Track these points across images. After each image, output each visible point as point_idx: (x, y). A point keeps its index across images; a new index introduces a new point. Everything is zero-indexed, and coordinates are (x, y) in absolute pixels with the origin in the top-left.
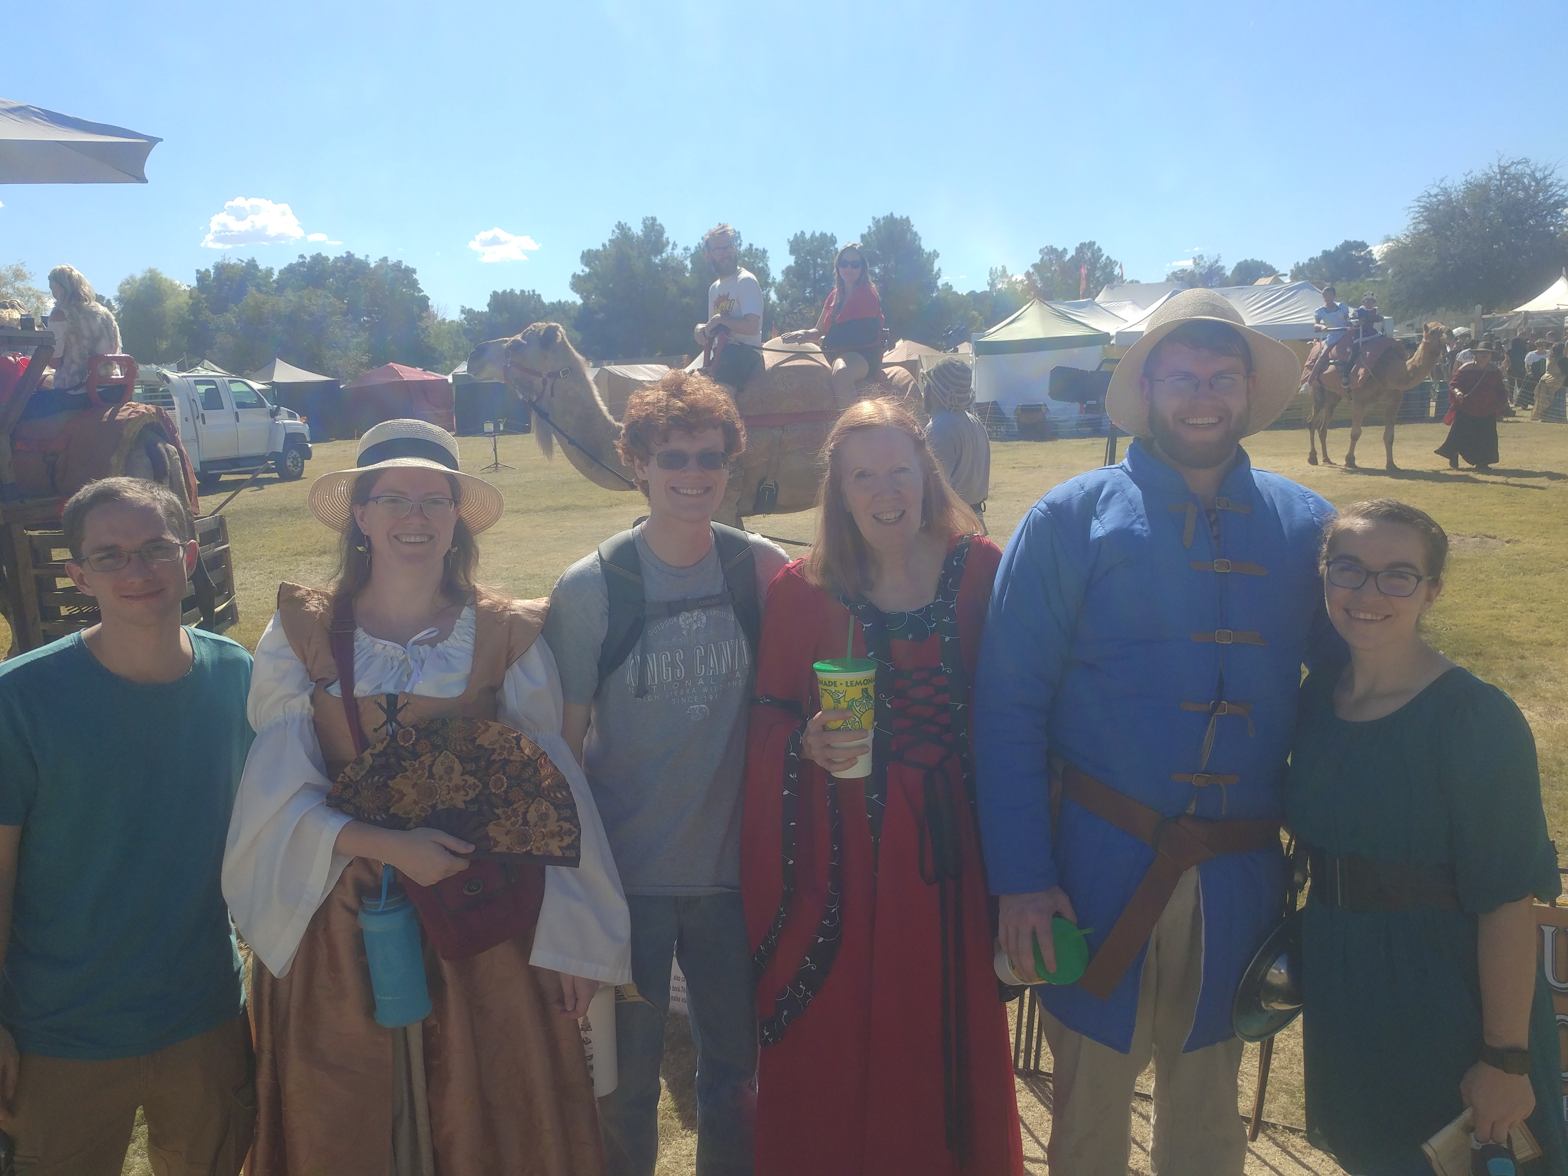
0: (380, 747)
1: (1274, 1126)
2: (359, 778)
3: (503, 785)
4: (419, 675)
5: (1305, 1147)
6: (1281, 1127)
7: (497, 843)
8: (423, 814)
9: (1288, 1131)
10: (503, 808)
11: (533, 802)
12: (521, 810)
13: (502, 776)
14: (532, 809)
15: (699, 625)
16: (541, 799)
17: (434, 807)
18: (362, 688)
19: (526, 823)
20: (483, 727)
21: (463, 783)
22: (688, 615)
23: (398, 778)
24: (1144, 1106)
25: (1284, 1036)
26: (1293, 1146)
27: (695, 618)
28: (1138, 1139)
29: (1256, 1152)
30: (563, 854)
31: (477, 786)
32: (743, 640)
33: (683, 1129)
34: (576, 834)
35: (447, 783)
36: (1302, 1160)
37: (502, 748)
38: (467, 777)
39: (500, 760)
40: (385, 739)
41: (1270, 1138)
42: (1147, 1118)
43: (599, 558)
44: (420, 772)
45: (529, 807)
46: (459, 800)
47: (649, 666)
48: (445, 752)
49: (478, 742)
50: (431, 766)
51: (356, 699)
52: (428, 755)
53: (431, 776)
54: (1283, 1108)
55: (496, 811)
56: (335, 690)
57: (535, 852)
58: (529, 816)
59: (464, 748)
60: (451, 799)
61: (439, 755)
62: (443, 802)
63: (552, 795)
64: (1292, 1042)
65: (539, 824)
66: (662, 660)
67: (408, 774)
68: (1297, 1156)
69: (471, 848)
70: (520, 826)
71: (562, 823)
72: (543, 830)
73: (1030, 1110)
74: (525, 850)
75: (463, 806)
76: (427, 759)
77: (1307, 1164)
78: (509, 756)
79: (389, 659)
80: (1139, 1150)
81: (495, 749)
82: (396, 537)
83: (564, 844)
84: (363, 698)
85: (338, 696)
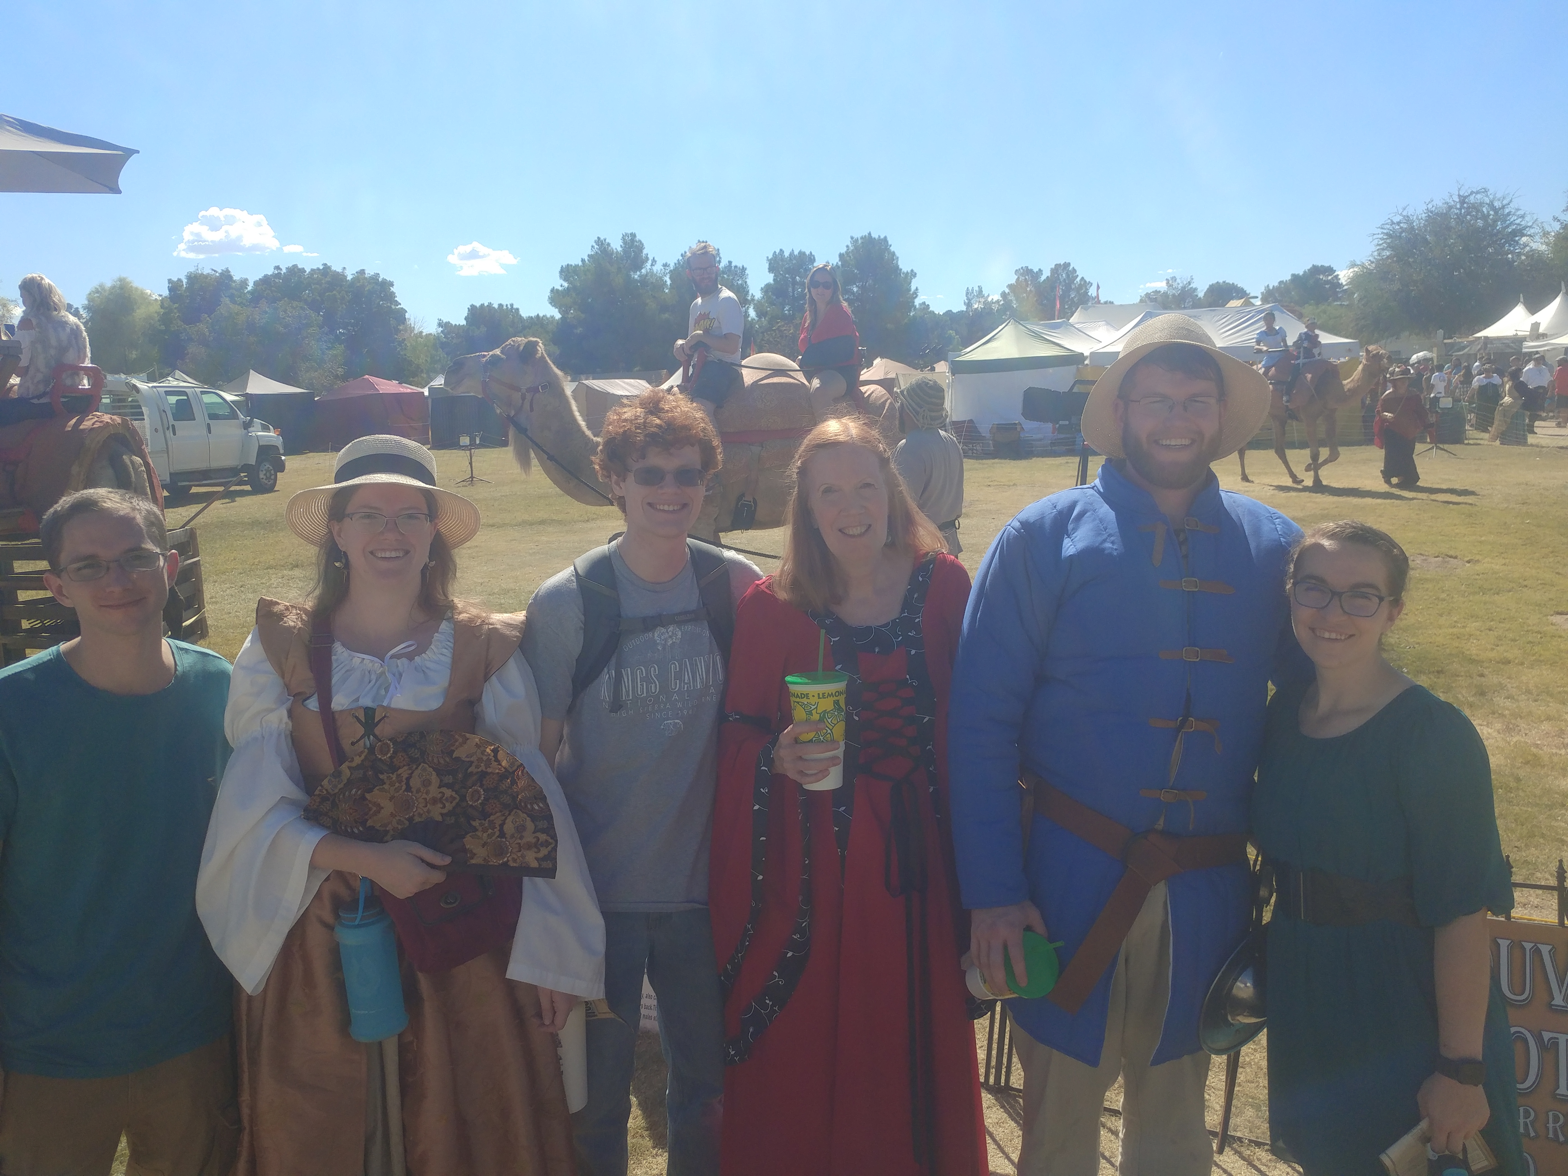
0: (358, 760)
1: (1240, 1139)
2: (336, 791)
3: (480, 797)
4: (396, 688)
5: (1270, 1160)
6: (1246, 1141)
7: (474, 855)
8: (400, 827)
9: (1253, 1144)
10: (480, 820)
11: (509, 814)
12: (498, 822)
13: (479, 789)
14: (509, 820)
15: (674, 641)
16: (518, 811)
17: (410, 820)
18: (340, 702)
19: (502, 834)
20: (461, 740)
21: (440, 795)
22: (663, 630)
23: (376, 791)
24: (1114, 1121)
25: (1250, 1050)
26: (1259, 1160)
27: (670, 633)
28: (1107, 1154)
29: (1223, 1166)
30: (540, 865)
31: (455, 798)
32: (717, 655)
33: (654, 1148)
34: (553, 846)
35: (425, 796)
36: (1267, 1173)
37: (480, 760)
38: (444, 790)
39: (478, 772)
40: (362, 752)
41: (1237, 1152)
42: (1115, 1133)
43: (574, 573)
44: (397, 785)
45: (506, 819)
46: (436, 812)
47: (624, 682)
48: (422, 764)
49: (455, 754)
50: (408, 779)
51: (333, 713)
52: (406, 768)
53: (409, 788)
54: (1249, 1121)
55: (474, 823)
56: (313, 704)
57: (512, 864)
58: (506, 828)
59: (442, 761)
60: (429, 812)
61: (417, 768)
62: (420, 815)
63: (529, 806)
64: (1258, 1055)
65: (516, 836)
66: (637, 676)
67: (386, 787)
68: (1262, 1169)
69: (448, 860)
70: (496, 838)
71: (539, 834)
72: (520, 841)
73: (1000, 1126)
74: (501, 861)
75: (440, 819)
76: (404, 772)
78: (486, 769)
79: (367, 672)
80: (1108, 1166)
81: (472, 762)
82: (372, 553)
83: (541, 855)
84: (341, 711)
85: (315, 710)
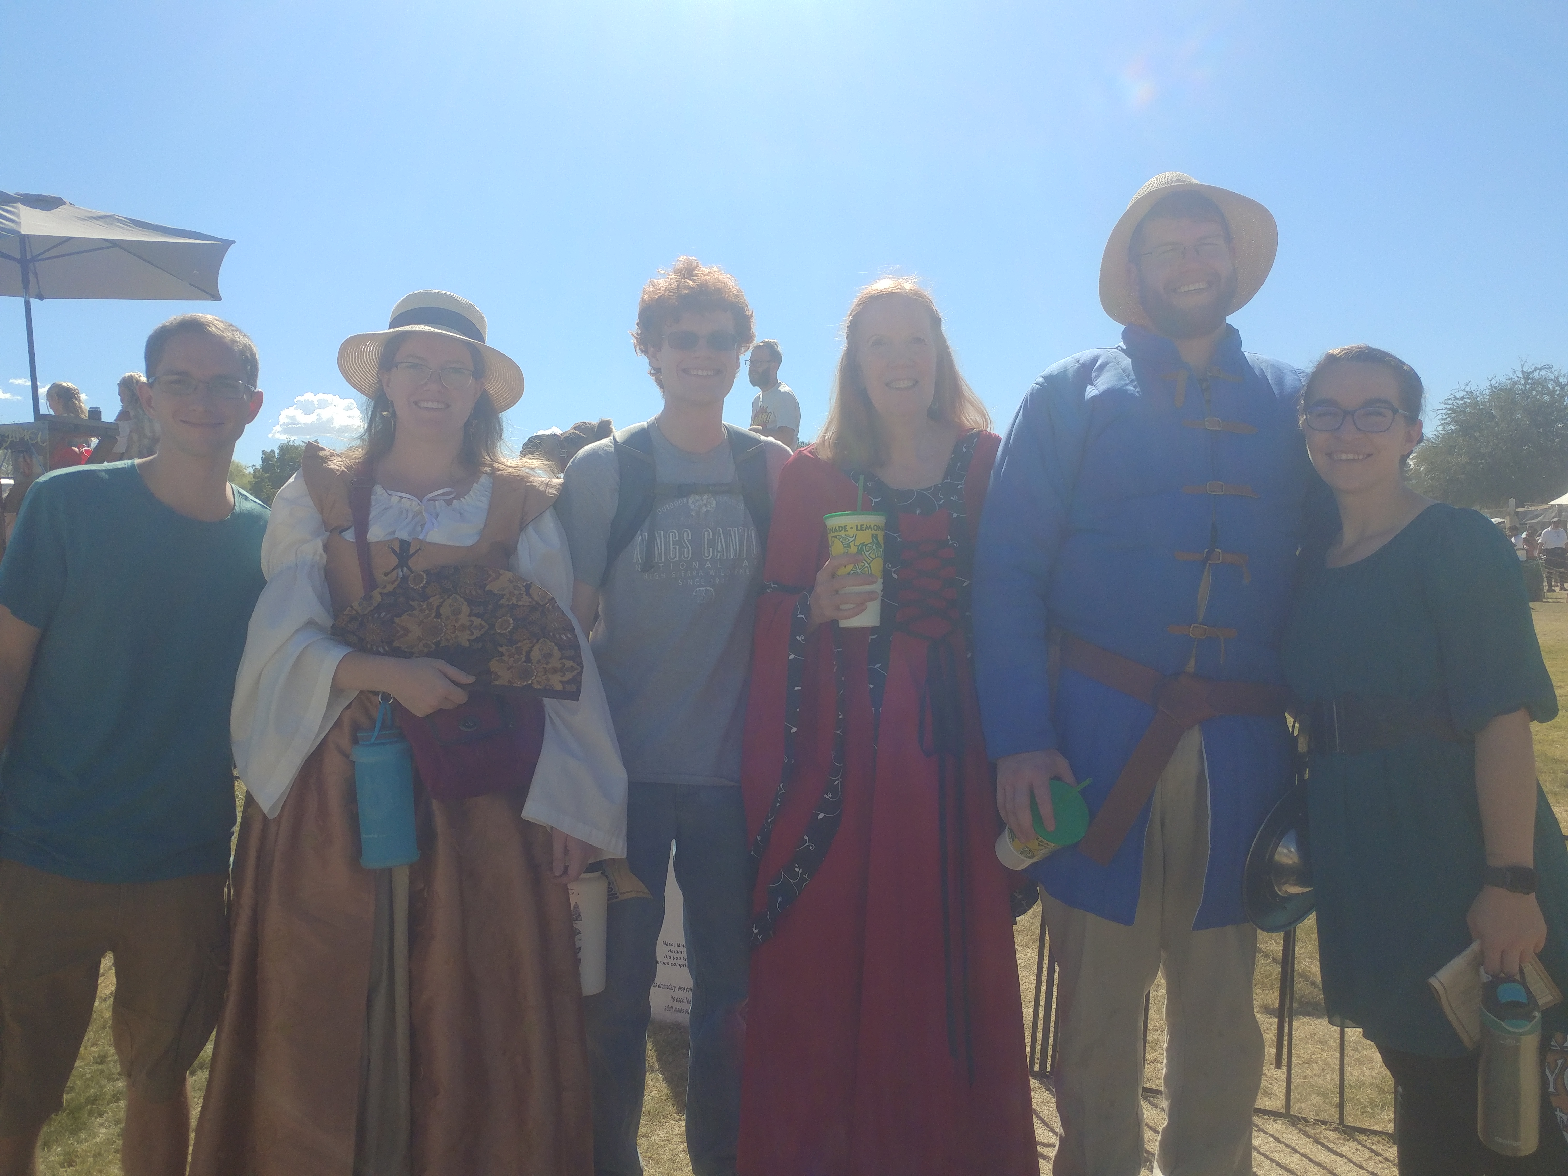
3: (509, 626)
4: (433, 524)
6: (1312, 1120)
9: (1319, 1123)
11: (537, 642)
14: (536, 648)
15: (708, 509)
16: (546, 640)
18: (376, 533)
20: (494, 575)
21: (468, 623)
22: (697, 497)
26: (1325, 1138)
27: (705, 502)
31: (483, 627)
32: (751, 529)
34: (579, 671)
36: (1335, 1149)
38: (473, 618)
39: (508, 605)
40: (395, 581)
41: (1300, 1130)
43: (613, 441)
44: (427, 612)
46: (464, 639)
47: (657, 544)
49: (487, 588)
51: (369, 544)
53: (438, 616)
54: (1315, 1106)
55: (500, 649)
56: (349, 536)
58: (533, 654)
61: (448, 598)
63: (557, 636)
64: (1325, 1054)
65: (542, 661)
66: (670, 538)
67: (416, 613)
68: (1330, 1146)
69: (471, 679)
70: (522, 663)
71: (565, 661)
73: (1043, 1104)
75: (467, 644)
76: (435, 601)
77: (1340, 1152)
78: (517, 602)
79: (404, 510)
81: (504, 595)
82: (416, 403)
83: (565, 679)
84: (377, 542)
85: (352, 540)
